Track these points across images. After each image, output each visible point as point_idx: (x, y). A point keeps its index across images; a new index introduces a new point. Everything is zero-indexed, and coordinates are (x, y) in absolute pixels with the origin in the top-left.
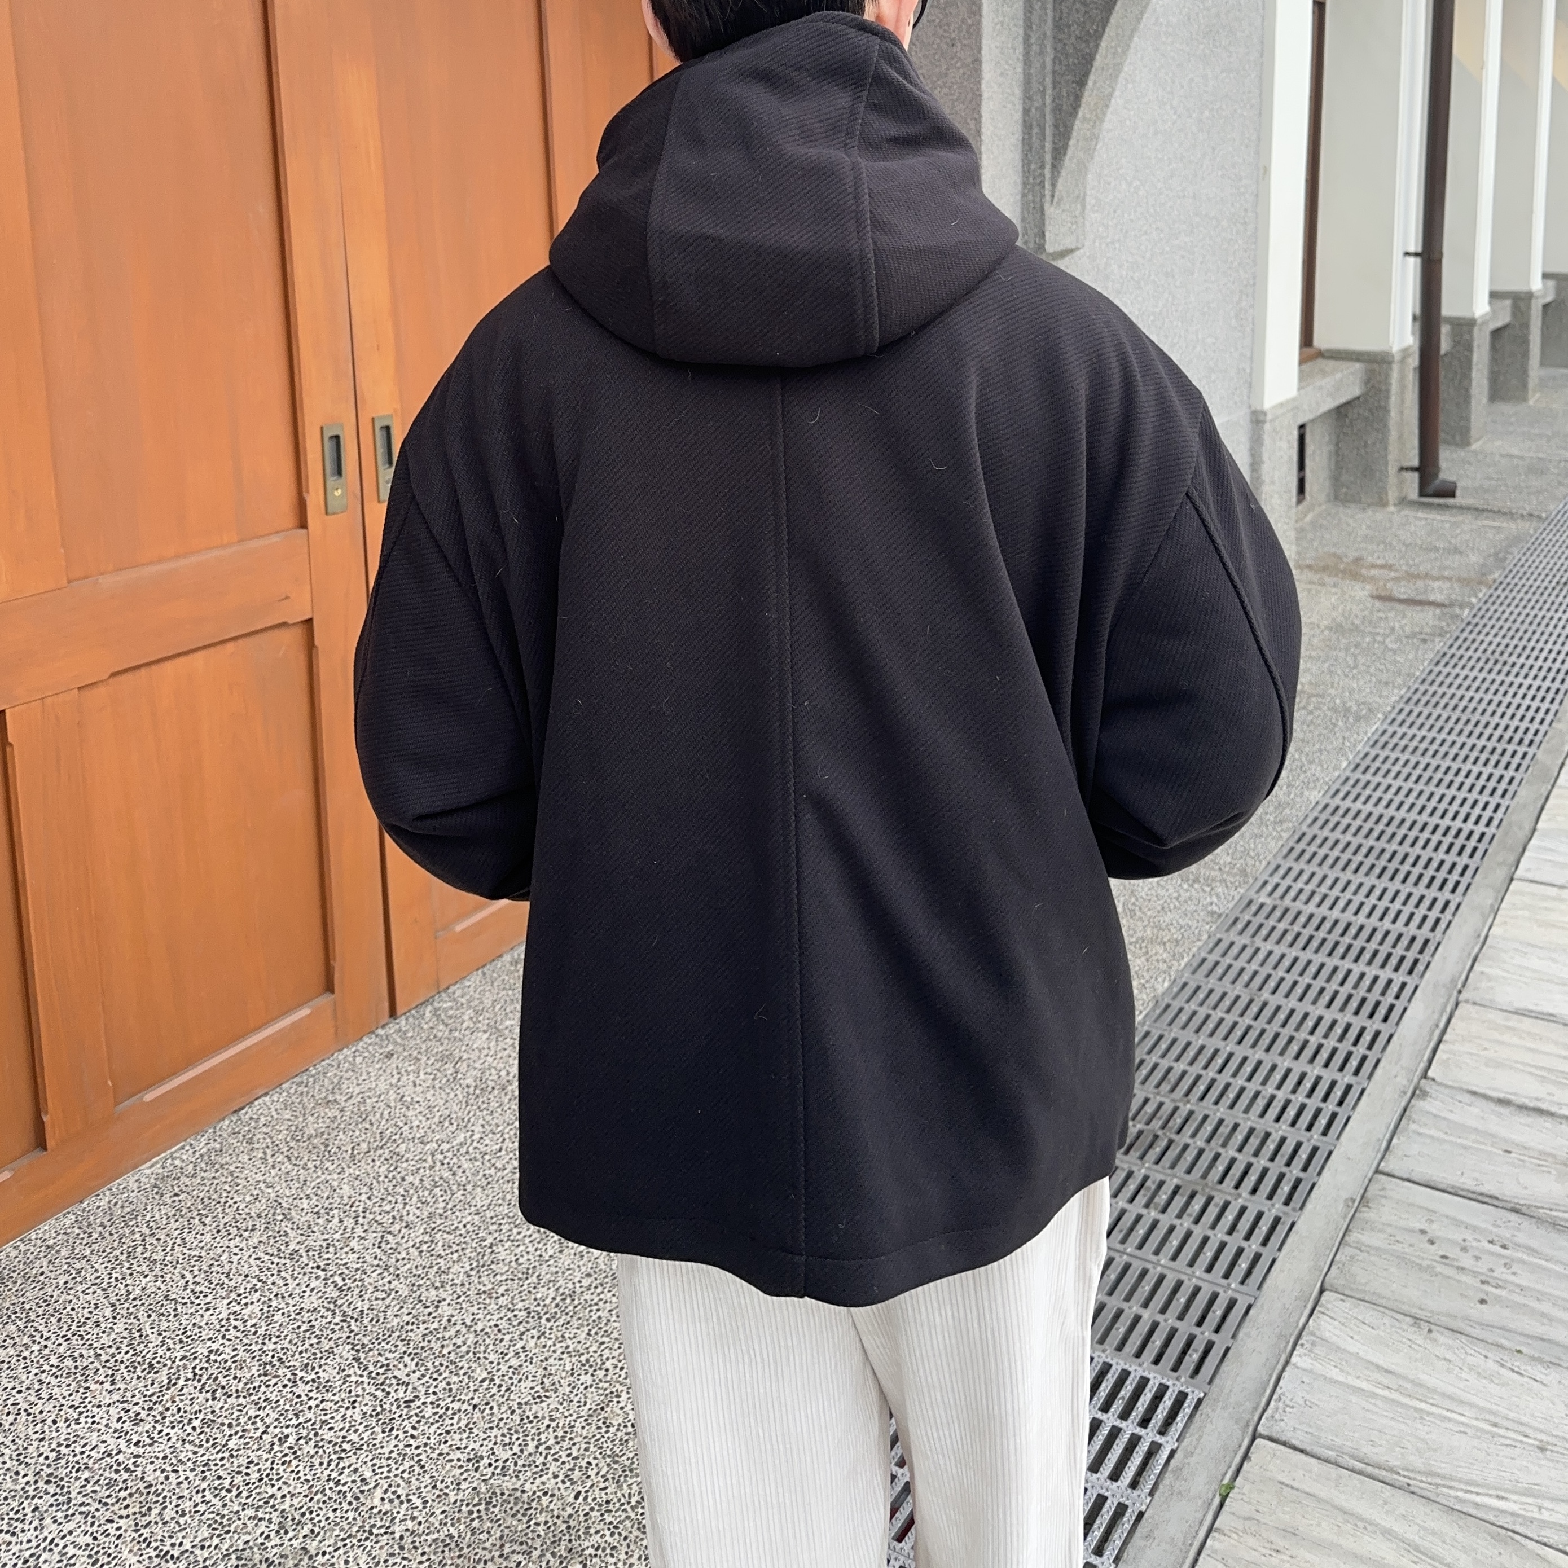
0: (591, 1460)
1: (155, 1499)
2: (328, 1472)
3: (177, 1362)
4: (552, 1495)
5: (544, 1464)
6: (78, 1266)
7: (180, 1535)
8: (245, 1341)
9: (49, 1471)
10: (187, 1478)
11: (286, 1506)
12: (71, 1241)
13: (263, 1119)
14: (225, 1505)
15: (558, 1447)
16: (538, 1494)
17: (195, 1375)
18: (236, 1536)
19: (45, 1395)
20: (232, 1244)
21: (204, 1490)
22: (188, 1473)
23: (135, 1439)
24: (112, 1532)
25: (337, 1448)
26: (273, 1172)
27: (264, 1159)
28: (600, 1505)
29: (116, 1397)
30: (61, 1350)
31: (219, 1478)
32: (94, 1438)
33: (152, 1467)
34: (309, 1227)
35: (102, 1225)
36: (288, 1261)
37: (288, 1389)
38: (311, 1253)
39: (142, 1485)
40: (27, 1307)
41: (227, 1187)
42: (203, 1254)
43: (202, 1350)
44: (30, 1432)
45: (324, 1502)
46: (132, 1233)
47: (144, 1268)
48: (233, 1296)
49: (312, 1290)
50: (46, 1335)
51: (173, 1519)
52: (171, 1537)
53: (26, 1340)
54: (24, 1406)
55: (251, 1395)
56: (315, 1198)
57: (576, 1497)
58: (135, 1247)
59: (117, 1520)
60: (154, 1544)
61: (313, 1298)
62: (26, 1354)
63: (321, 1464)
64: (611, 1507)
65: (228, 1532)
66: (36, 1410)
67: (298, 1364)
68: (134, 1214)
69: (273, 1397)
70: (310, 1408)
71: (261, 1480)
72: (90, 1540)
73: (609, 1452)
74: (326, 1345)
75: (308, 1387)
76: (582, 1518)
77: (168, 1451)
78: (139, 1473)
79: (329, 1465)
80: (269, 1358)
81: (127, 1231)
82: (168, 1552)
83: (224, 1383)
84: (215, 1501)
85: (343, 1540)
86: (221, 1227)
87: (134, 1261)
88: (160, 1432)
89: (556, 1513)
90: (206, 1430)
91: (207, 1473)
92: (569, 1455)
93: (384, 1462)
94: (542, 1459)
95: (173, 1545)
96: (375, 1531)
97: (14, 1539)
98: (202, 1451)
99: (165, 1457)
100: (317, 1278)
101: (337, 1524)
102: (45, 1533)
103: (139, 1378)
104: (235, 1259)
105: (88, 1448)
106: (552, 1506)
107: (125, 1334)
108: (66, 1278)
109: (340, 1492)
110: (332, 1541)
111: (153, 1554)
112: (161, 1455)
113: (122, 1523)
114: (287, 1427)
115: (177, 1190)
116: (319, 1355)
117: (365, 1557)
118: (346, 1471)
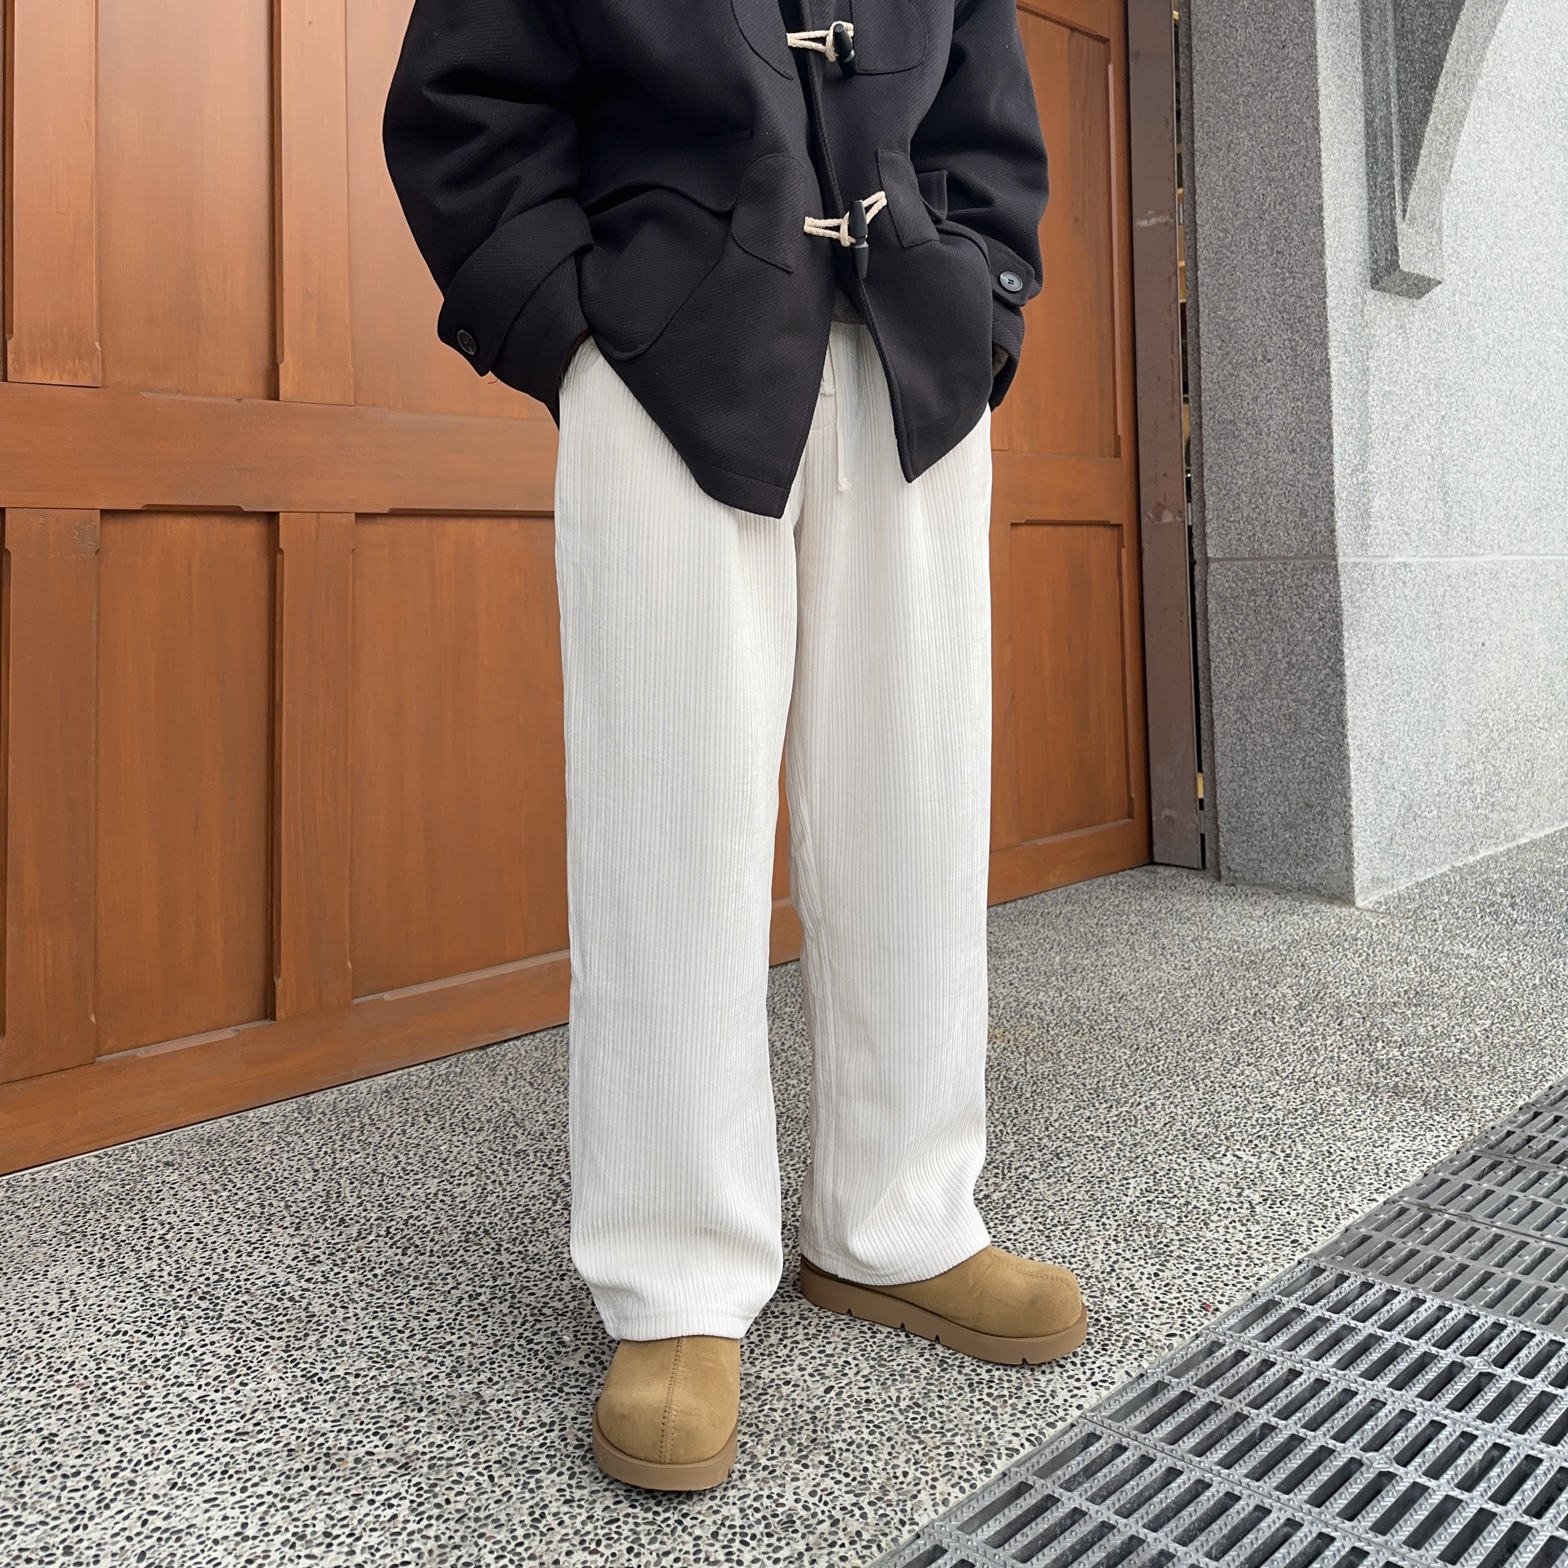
0: (850, 1359)
1: (315, 1327)
2: (521, 1330)
3: (372, 1221)
4: (796, 1386)
5: (788, 1356)
6: (289, 1139)
7: (334, 1361)
8: (450, 1212)
9: (206, 1289)
10: (356, 1315)
11: (464, 1354)
12: (287, 1122)
13: (510, 1055)
14: (392, 1343)
15: (807, 1344)
16: (777, 1382)
17: (388, 1233)
18: (399, 1371)
19: (222, 1229)
20: (455, 1138)
21: (373, 1327)
22: (357, 1311)
23: (308, 1276)
24: (258, 1348)
25: (536, 1311)
26: (511, 1092)
27: (505, 1083)
28: (857, 1402)
29: (296, 1240)
30: (251, 1198)
31: (393, 1319)
32: (264, 1270)
33: (320, 1301)
34: (542, 1134)
35: (324, 1114)
36: (512, 1158)
37: (490, 1256)
38: (539, 1154)
39: (303, 1315)
40: (227, 1163)
41: (460, 1098)
42: (422, 1143)
43: (401, 1214)
44: (197, 1256)
45: (510, 1356)
46: (353, 1121)
47: (357, 1147)
48: (446, 1176)
49: (534, 1182)
50: (238, 1185)
51: (330, 1347)
52: (323, 1362)
53: (217, 1187)
54: (196, 1235)
55: (446, 1256)
56: (552, 1115)
57: (828, 1391)
58: (352, 1132)
59: (267, 1338)
60: (302, 1366)
61: (535, 1188)
62: (214, 1197)
63: (514, 1323)
64: (872, 1406)
65: (391, 1366)
66: (209, 1240)
67: (504, 1237)
68: (357, 1109)
69: (472, 1261)
70: (511, 1274)
71: (438, 1328)
72: (231, 1352)
73: (873, 1355)
74: (540, 1225)
75: (513, 1257)
76: (832, 1412)
77: (340, 1291)
78: (304, 1303)
79: (523, 1324)
80: (474, 1229)
81: (347, 1120)
82: (316, 1374)
83: (419, 1242)
84: (381, 1338)
85: (525, 1392)
86: (447, 1125)
87: (349, 1142)
88: (336, 1274)
89: (798, 1403)
90: (388, 1277)
91: (381, 1314)
92: (820, 1352)
93: (590, 1331)
94: (786, 1351)
95: (323, 1369)
96: (566, 1389)
97: (150, 1340)
98: (378, 1295)
99: (337, 1294)
100: (541, 1174)
101: (521, 1377)
102: (185, 1339)
103: (326, 1228)
104: (456, 1150)
105: (254, 1276)
106: (794, 1396)
107: (323, 1194)
108: (275, 1146)
109: (530, 1350)
110: (513, 1391)
111: (299, 1373)
112: (334, 1292)
113: (272, 1342)
114: (481, 1287)
115: (407, 1096)
116: (531, 1233)
117: (550, 1410)
118: (542, 1333)
